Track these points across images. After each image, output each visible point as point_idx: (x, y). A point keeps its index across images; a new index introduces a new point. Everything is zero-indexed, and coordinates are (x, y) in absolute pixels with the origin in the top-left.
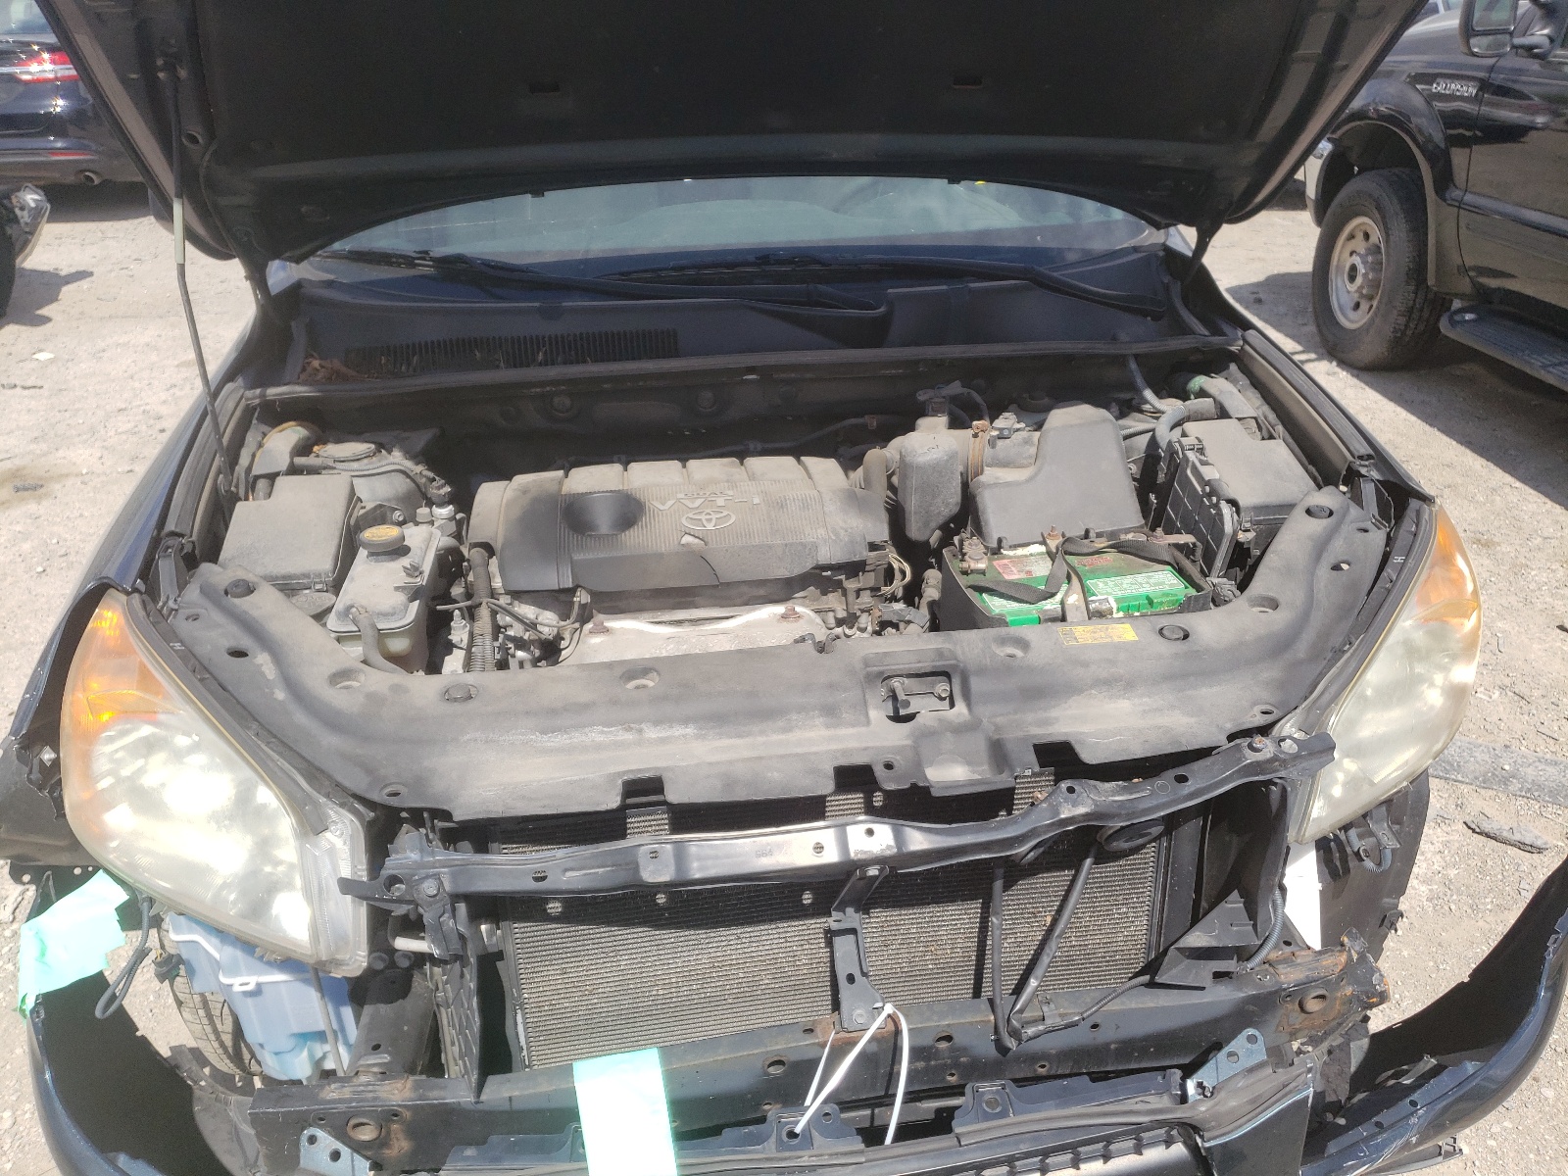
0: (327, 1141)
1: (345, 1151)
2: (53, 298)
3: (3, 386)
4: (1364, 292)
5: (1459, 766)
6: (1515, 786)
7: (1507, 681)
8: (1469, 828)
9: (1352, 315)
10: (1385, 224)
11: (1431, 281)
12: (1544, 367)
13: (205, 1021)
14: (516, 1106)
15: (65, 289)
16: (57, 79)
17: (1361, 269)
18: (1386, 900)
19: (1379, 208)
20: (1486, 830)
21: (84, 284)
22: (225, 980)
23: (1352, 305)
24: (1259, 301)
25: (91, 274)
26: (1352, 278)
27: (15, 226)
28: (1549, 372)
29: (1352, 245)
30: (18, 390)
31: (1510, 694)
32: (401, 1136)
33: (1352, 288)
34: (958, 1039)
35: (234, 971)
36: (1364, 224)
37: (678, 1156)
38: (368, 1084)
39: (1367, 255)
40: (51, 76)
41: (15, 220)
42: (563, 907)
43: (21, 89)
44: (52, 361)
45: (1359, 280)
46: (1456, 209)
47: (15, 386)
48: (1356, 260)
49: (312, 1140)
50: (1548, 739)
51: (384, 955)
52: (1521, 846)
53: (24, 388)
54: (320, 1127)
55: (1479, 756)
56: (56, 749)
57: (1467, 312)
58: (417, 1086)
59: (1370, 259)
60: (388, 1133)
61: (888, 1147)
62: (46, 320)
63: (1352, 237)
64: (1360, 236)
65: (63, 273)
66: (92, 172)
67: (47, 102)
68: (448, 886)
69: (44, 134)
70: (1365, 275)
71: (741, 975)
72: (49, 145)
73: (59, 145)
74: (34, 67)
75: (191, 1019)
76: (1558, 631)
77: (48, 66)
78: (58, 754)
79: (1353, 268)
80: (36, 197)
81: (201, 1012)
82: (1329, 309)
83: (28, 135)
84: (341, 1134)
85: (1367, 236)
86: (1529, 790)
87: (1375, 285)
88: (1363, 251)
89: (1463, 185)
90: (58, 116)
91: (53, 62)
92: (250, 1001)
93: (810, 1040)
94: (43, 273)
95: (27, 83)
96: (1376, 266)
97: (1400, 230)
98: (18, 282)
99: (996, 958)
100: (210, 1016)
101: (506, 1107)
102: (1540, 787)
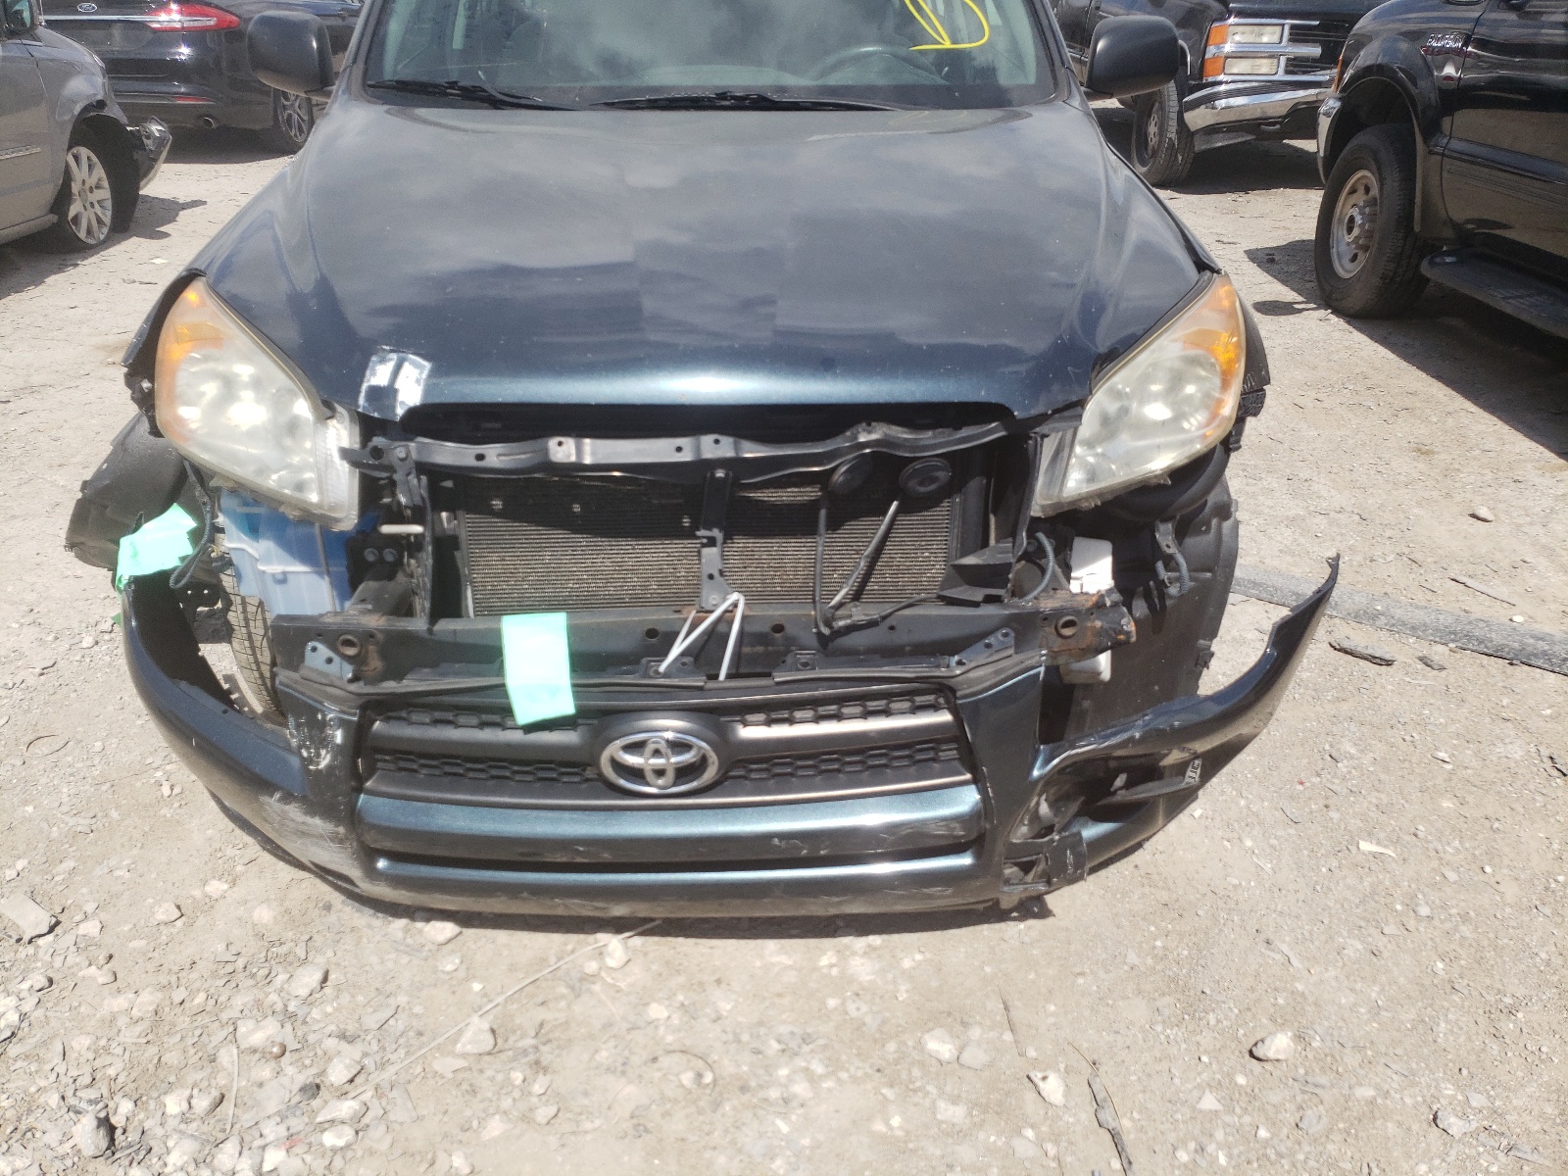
0: (324, 651)
1: (337, 659)
2: (172, 219)
3: (124, 281)
4: (1361, 242)
5: (1336, 604)
6: (1383, 620)
7: (1406, 551)
8: (1333, 647)
9: (1349, 266)
10: (1380, 174)
11: (1417, 228)
12: (1505, 298)
13: (249, 652)
14: (460, 640)
15: (181, 213)
16: (183, 28)
17: (1358, 220)
18: (1202, 642)
19: (1377, 161)
20: (1345, 646)
21: (197, 210)
22: (261, 568)
23: (1350, 257)
24: (1272, 261)
25: (205, 203)
26: (1350, 230)
27: (140, 152)
28: (1509, 303)
29: (1354, 199)
30: (137, 284)
31: (1405, 559)
32: (375, 655)
33: (1349, 239)
34: (790, 630)
35: (267, 560)
36: (1363, 177)
37: (572, 678)
38: (355, 615)
39: (1365, 207)
40: (178, 25)
41: (142, 146)
42: (503, 505)
43: (149, 35)
44: (165, 265)
45: (1356, 231)
46: (1439, 158)
47: (134, 282)
48: (1355, 212)
49: (314, 649)
50: (1427, 591)
51: (375, 551)
52: (1373, 659)
53: (141, 283)
54: (318, 641)
55: (1357, 599)
56: (152, 380)
57: (1449, 256)
58: (388, 620)
59: (1367, 210)
60: (367, 652)
61: (722, 682)
62: (166, 235)
63: (1353, 191)
64: (1361, 190)
65: (181, 201)
66: (213, 118)
67: (173, 50)
68: (414, 455)
69: (169, 79)
70: (1362, 226)
71: (636, 579)
72: (175, 90)
73: (183, 90)
74: (163, 17)
75: (239, 649)
76: (1469, 518)
77: (176, 17)
78: (153, 385)
79: (1352, 219)
80: (160, 128)
81: (247, 643)
82: (1329, 261)
83: (157, 80)
84: (333, 647)
85: (1367, 190)
86: (1393, 625)
87: (1369, 235)
88: (1362, 204)
89: (1448, 133)
90: (182, 63)
91: (181, 12)
92: (278, 588)
93: (677, 616)
94: (163, 200)
95: (155, 31)
96: (1371, 218)
97: (1393, 180)
98: (140, 206)
99: (818, 566)
100: (253, 647)
101: (450, 639)
102: (1404, 624)
